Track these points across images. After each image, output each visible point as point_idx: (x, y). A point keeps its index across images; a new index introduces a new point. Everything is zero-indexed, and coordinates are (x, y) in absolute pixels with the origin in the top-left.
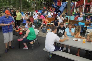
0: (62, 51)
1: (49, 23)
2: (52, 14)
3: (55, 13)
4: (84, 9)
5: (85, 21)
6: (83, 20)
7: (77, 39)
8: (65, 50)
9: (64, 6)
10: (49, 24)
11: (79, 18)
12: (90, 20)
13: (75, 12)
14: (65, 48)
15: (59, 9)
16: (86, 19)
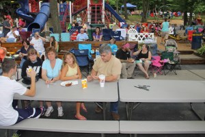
0: (41, 117)
1: (8, 55)
2: (17, 33)
3: (26, 29)
4: (89, 16)
5: (93, 40)
6: (88, 38)
7: (70, 82)
8: (51, 113)
9: (46, 13)
10: (10, 57)
11: (79, 35)
12: (101, 36)
13: (71, 25)
14: (50, 109)
15: (34, 20)
16: (94, 37)
